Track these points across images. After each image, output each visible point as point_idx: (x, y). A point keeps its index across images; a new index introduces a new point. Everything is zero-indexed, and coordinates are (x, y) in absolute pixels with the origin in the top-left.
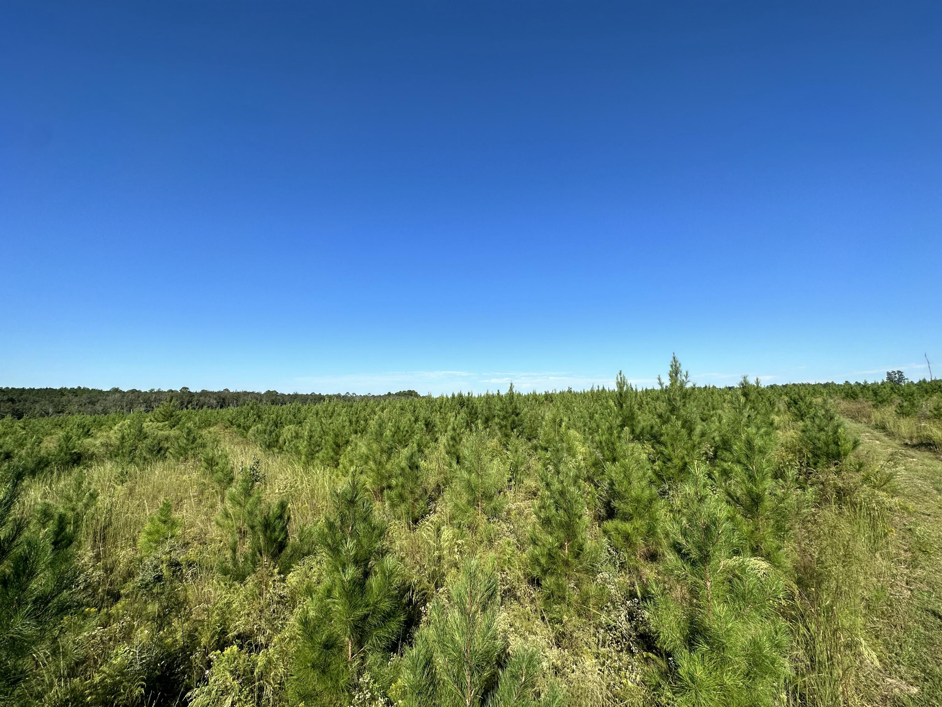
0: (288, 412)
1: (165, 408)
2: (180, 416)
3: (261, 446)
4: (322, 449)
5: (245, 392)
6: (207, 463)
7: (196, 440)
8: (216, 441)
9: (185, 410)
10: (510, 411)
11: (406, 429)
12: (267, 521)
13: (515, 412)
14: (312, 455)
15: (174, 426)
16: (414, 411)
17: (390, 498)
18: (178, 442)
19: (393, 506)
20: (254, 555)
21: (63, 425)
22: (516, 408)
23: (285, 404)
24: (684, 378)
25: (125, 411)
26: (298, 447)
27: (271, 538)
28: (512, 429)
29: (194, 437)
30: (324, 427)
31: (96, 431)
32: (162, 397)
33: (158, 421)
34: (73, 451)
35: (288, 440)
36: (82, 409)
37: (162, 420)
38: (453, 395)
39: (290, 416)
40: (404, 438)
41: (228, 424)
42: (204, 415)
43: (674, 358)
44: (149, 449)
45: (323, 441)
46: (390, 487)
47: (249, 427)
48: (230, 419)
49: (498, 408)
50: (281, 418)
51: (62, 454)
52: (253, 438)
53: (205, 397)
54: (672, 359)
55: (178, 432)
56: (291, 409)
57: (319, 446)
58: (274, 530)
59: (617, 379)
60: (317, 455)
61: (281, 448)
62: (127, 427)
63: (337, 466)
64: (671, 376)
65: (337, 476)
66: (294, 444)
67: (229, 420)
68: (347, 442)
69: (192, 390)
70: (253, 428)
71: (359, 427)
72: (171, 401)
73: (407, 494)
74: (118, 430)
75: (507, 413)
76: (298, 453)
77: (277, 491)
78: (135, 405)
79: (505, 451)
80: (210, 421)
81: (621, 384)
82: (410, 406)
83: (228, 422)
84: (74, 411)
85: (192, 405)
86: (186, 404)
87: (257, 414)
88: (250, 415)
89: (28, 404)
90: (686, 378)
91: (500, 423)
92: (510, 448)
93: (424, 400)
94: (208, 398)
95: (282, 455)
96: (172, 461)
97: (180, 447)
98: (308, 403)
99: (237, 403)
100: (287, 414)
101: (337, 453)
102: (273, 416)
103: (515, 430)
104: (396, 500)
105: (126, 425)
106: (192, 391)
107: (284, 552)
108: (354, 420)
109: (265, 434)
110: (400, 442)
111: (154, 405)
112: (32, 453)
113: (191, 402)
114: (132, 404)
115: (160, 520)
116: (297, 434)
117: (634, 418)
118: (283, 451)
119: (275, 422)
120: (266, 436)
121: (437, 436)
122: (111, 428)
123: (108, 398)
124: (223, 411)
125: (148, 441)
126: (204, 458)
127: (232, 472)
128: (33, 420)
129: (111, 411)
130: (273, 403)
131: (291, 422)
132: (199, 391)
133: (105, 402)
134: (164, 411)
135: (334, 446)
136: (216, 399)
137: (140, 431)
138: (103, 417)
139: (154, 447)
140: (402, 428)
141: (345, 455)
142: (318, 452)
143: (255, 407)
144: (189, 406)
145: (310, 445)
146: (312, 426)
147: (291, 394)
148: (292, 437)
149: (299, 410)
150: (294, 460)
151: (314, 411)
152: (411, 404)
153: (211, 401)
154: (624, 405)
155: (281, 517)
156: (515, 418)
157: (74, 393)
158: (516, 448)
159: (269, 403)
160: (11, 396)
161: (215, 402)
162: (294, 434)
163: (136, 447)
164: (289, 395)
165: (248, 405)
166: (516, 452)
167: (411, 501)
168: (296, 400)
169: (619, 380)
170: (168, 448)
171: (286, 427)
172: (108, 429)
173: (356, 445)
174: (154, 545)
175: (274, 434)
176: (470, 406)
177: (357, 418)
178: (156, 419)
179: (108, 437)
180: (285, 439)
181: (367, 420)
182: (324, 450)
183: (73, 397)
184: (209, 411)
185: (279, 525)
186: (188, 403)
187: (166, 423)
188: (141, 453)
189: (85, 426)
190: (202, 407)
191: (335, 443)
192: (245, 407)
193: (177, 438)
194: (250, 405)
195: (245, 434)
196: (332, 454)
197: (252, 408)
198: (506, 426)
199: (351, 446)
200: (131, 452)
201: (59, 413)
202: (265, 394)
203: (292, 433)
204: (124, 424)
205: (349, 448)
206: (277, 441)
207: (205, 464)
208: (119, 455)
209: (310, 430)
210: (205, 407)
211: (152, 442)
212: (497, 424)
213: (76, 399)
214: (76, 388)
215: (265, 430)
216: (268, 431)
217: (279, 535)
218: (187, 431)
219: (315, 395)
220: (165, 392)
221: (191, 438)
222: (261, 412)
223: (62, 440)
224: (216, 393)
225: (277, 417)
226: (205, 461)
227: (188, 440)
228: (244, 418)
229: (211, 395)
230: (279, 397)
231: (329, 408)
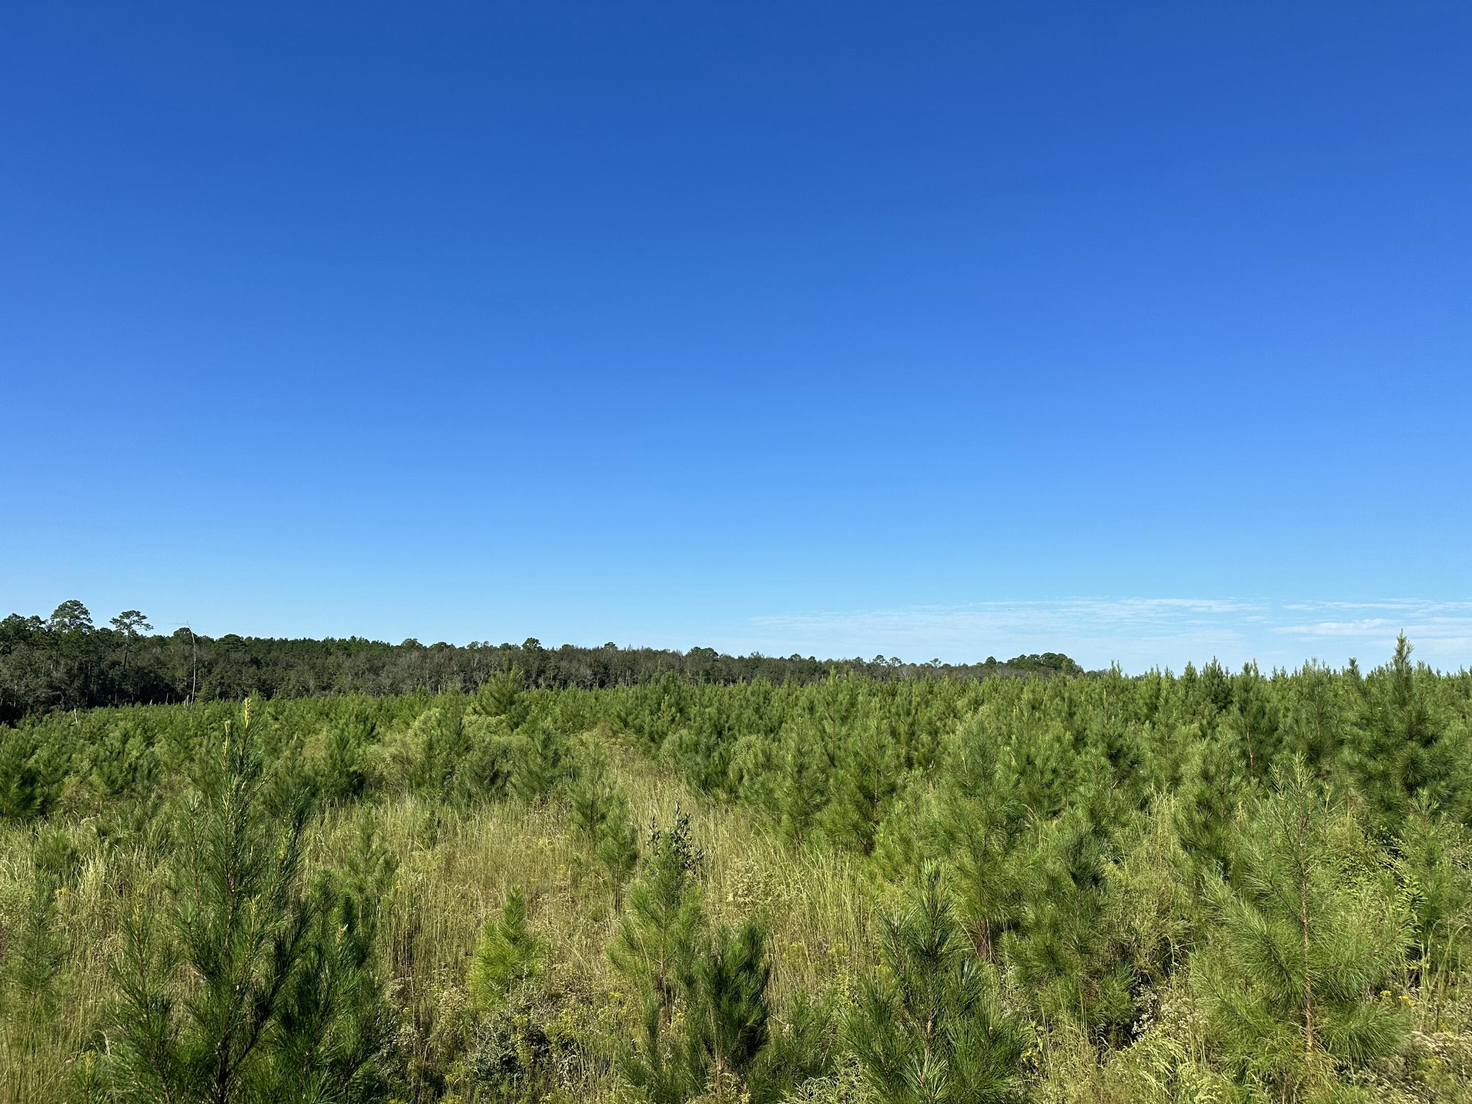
0: (744, 703)
1: (500, 685)
2: (527, 703)
3: (689, 783)
4: (828, 801)
5: (649, 651)
6: (583, 813)
7: (559, 760)
8: (598, 764)
9: (535, 692)
10: (1399, 727)
11: (1052, 764)
12: (720, 970)
13: (1419, 732)
14: (807, 814)
15: (517, 725)
16: (1071, 715)
17: (1017, 957)
18: (526, 762)
19: (1028, 979)
20: (694, 1049)
21: (332, 715)
22: (1422, 718)
23: (734, 682)
25: (428, 688)
26: (772, 791)
27: (730, 1015)
28: (1411, 788)
29: (556, 753)
30: (830, 745)
31: (383, 729)
32: (493, 660)
33: (488, 714)
34: (352, 769)
35: (748, 771)
36: (358, 683)
37: (494, 710)
38: (1190, 671)
39: (748, 713)
40: (1047, 791)
41: (617, 726)
42: (570, 701)
44: (476, 774)
45: (831, 780)
46: (1015, 926)
47: (663, 735)
48: (623, 714)
49: (1351, 715)
50: (728, 717)
51: (336, 774)
52: (671, 761)
53: (570, 662)
55: (524, 738)
56: (749, 692)
57: (822, 793)
58: (737, 999)
60: (818, 815)
61: (732, 791)
62: (435, 724)
63: (868, 849)
65: (872, 877)
66: (763, 784)
67: (619, 716)
68: (892, 789)
69: (546, 645)
70: (670, 737)
71: (916, 750)
72: (510, 669)
73: (1068, 953)
74: (420, 728)
75: (1387, 732)
76: (773, 806)
77: (730, 898)
78: (445, 676)
79: (1385, 857)
80: (583, 717)
82: (1057, 700)
83: (617, 720)
84: (347, 686)
85: (545, 680)
86: (534, 676)
87: (678, 704)
88: (663, 707)
89: (279, 671)
91: (1361, 767)
92: (1405, 848)
93: (1097, 685)
94: (575, 664)
95: (738, 810)
96: (516, 803)
97: (530, 772)
98: (786, 681)
99: (632, 675)
100: (741, 706)
101: (866, 817)
102: (711, 711)
103: (1424, 792)
104: (1038, 966)
105: (433, 718)
106: (545, 647)
107: (758, 1056)
108: (903, 729)
109: (697, 752)
110: (1035, 800)
111: (478, 676)
112: (294, 767)
113: (544, 672)
114: (439, 674)
115: (506, 935)
116: (768, 759)
118: (737, 797)
119: (715, 726)
120: (699, 760)
121: (1147, 792)
122: (408, 724)
123: (401, 661)
124: (607, 694)
125: (474, 756)
126: (577, 801)
127: (633, 841)
128: (289, 704)
129: (405, 687)
130: (709, 677)
131: (751, 728)
132: (558, 647)
133: (395, 670)
134: (498, 692)
135: (860, 797)
136: (590, 666)
137: (459, 734)
138: (392, 702)
139: (484, 770)
140: (1038, 762)
141: (889, 822)
142: (818, 807)
143: (672, 687)
144: (541, 681)
145: (800, 790)
146: (802, 739)
147: (746, 656)
148: (756, 765)
149: (767, 698)
150: (764, 825)
151: (803, 701)
152: (1058, 694)
153: (582, 669)
155: (749, 966)
156: (1421, 751)
157: (346, 649)
158: (1431, 852)
159: (701, 680)
160: (255, 655)
161: (589, 672)
162: (761, 759)
163: (453, 767)
164: (741, 658)
165: (657, 681)
166: (1430, 863)
167: (1080, 973)
168: (757, 671)
170: (509, 774)
171: (742, 740)
172: (403, 726)
173: (917, 799)
174: (497, 988)
175: (716, 754)
176: (1254, 707)
177: (912, 725)
178: (484, 708)
179: (404, 744)
180: (741, 770)
181: (936, 733)
182: (834, 805)
183: (345, 657)
184: (580, 693)
185: (747, 984)
186: (538, 675)
187: (503, 717)
188: (462, 783)
189: (367, 719)
190: (564, 684)
191: (861, 788)
192: (651, 686)
193: (524, 752)
194: (663, 681)
195: (653, 751)
196: (856, 817)
197: (666, 690)
198: (1385, 776)
199: (902, 799)
200: (444, 778)
201: (324, 689)
202: (688, 655)
203: (756, 756)
204: (430, 718)
205: (899, 806)
206: (724, 773)
207: (579, 817)
208: (425, 782)
209: (799, 751)
210: (572, 685)
211: (481, 759)
212: (1350, 768)
213: (348, 663)
214: (348, 638)
215: (697, 744)
216: (703, 746)
217: (749, 1011)
218: (542, 737)
219: (802, 661)
220: (496, 649)
221: (551, 754)
222: (685, 699)
223: (334, 745)
224: (590, 651)
225: (720, 712)
226: (578, 809)
227: (545, 758)
228: (652, 713)
229: (581, 657)
230: (719, 665)
231: (841, 697)
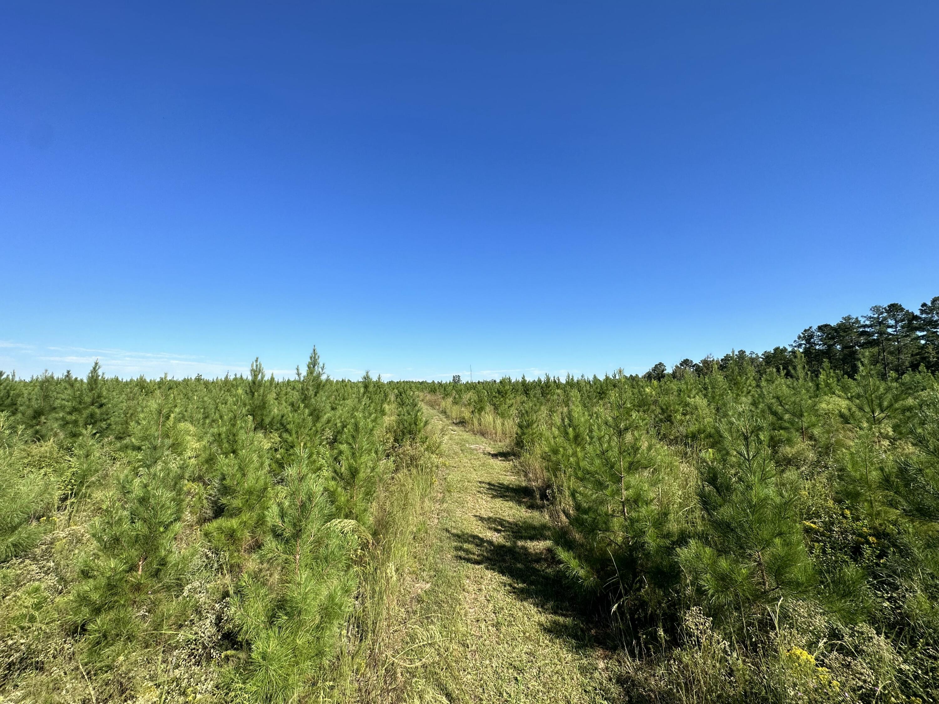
24: (320, 370)
43: (314, 350)
54: (312, 351)
59: (252, 366)
64: (309, 367)
81: (256, 372)
90: (322, 370)
117: (265, 408)
154: (256, 394)
169: (255, 368)
